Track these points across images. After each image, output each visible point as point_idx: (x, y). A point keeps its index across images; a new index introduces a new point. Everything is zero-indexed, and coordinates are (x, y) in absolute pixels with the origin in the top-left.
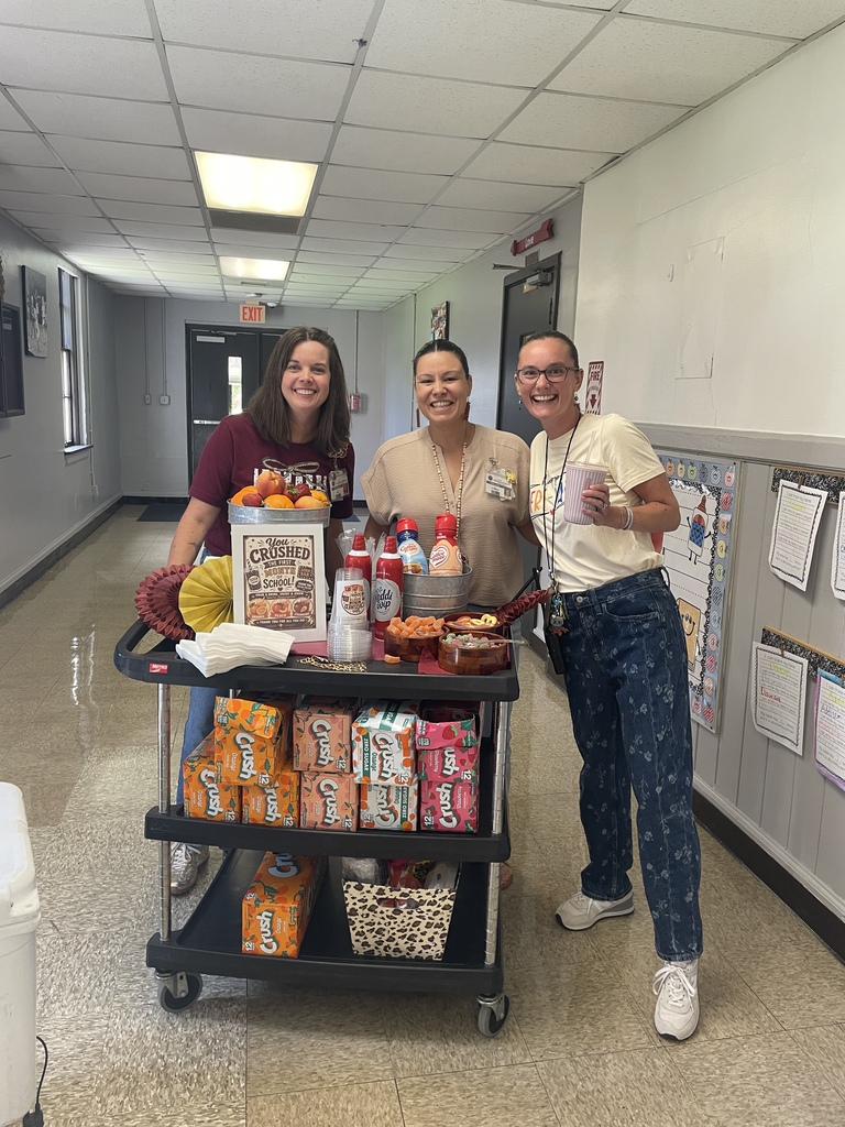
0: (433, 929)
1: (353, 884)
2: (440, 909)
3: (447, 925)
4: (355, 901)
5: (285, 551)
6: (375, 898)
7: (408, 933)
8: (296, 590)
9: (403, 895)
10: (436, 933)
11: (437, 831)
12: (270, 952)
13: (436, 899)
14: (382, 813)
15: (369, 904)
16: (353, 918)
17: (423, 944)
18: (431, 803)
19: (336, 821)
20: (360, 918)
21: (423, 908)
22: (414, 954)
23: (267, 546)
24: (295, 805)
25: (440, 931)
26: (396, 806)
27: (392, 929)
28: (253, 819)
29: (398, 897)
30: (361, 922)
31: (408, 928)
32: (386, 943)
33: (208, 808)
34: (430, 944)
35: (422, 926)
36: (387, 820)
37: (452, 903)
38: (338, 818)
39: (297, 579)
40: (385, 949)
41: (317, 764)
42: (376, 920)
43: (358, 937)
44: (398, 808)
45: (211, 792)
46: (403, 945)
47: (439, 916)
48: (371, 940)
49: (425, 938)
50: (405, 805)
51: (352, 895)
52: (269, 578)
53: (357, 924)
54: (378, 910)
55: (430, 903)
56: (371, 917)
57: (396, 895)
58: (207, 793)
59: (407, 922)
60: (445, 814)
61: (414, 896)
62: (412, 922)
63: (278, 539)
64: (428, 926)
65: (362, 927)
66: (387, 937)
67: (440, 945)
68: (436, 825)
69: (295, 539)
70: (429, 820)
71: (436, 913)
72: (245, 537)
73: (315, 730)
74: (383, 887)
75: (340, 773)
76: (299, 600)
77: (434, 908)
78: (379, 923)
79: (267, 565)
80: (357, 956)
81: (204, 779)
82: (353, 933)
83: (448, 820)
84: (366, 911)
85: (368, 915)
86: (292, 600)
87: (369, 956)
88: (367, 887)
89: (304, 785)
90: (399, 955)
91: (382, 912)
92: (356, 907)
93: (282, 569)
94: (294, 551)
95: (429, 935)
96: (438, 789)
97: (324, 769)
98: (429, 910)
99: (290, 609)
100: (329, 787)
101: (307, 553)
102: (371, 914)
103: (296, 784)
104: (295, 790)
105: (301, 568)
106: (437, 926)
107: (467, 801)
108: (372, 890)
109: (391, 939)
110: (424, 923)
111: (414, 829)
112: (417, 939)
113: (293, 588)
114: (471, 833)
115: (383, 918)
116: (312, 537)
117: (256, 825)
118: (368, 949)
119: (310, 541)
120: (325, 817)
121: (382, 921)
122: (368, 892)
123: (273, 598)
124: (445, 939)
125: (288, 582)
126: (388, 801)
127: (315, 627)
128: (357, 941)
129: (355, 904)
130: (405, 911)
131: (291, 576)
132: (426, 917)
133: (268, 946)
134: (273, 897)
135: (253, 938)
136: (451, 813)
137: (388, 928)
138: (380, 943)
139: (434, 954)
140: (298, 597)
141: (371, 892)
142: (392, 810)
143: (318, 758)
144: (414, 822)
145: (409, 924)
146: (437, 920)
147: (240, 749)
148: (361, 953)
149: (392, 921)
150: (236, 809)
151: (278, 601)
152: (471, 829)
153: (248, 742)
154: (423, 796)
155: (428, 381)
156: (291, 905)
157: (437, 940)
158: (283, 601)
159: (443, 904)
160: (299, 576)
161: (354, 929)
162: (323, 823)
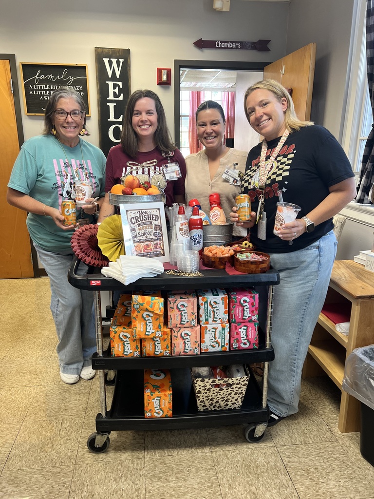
0: (238, 395)
1: (200, 379)
2: (242, 386)
3: (244, 393)
4: (201, 387)
5: (147, 217)
6: (210, 384)
7: (226, 399)
8: (154, 237)
9: (225, 381)
10: (239, 397)
11: (240, 350)
12: (159, 416)
13: (240, 382)
14: (212, 344)
15: (207, 388)
16: (199, 395)
17: (232, 402)
18: (236, 337)
19: (191, 350)
20: (202, 394)
21: (234, 386)
22: (227, 408)
23: (138, 215)
24: (169, 345)
25: (241, 396)
26: (219, 340)
27: (218, 397)
28: (148, 354)
29: (222, 383)
30: (202, 396)
31: (226, 396)
32: (214, 404)
33: (124, 351)
34: (236, 402)
35: (233, 395)
36: (214, 347)
37: (247, 383)
38: (191, 349)
39: (154, 231)
40: (214, 407)
41: (181, 324)
42: (210, 395)
43: (201, 403)
44: (220, 341)
45: (126, 343)
46: (222, 404)
47: (241, 389)
48: (207, 403)
49: (233, 400)
50: (223, 339)
51: (199, 385)
52: (141, 232)
53: (201, 397)
54: (212, 390)
55: (238, 384)
56: (208, 393)
57: (221, 382)
58: (124, 344)
59: (225, 393)
60: (243, 341)
61: (230, 382)
62: (228, 393)
63: (143, 211)
64: (236, 394)
65: (203, 399)
66: (215, 401)
67: (240, 402)
68: (239, 347)
69: (151, 210)
70: (235, 345)
71: (239, 388)
72: (127, 211)
73: (180, 307)
74: (215, 379)
75: (192, 327)
76: (156, 242)
77: (239, 386)
78: (212, 396)
79: (139, 225)
80: (200, 412)
81: (121, 337)
82: (198, 402)
83: (245, 344)
84: (206, 391)
85: (206, 393)
86: (152, 242)
87: (206, 411)
88: (207, 380)
89: (174, 334)
90: (220, 409)
91: (213, 391)
92: (200, 390)
93: (146, 226)
94: (151, 217)
95: (235, 398)
96: (240, 330)
97: (185, 326)
98: (236, 387)
99: (152, 247)
100: (187, 334)
101: (158, 218)
102: (208, 392)
103: (169, 335)
104: (169, 338)
105: (155, 225)
106: (240, 394)
107: (253, 334)
108: (209, 381)
109: (217, 402)
110: (233, 393)
111: (228, 350)
112: (230, 401)
113: (152, 236)
114: (256, 349)
115: (214, 393)
116: (159, 209)
117: (150, 357)
118: (205, 408)
119: (158, 211)
120: (185, 349)
121: (213, 395)
122: (207, 382)
123: (143, 242)
124: (243, 399)
125: (149, 233)
126: (215, 338)
127: (164, 255)
128: (200, 405)
129: (200, 388)
130: (225, 389)
131: (151, 230)
132: (235, 391)
133: (158, 413)
134: (159, 390)
135: (150, 410)
136: (246, 341)
137: (216, 397)
138: (211, 404)
139: (237, 406)
140: (155, 240)
141: (208, 382)
142: (217, 342)
143: (181, 321)
144: (228, 347)
145: (226, 395)
146: (240, 391)
147: (145, 320)
148: (202, 410)
149: (218, 394)
150: (139, 350)
151: (146, 243)
152: (256, 347)
153: (149, 316)
154: (232, 334)
155: (203, 125)
156: (169, 393)
157: (239, 400)
158: (148, 243)
159: (243, 383)
160: (155, 230)
161: (199, 400)
162: (184, 352)
